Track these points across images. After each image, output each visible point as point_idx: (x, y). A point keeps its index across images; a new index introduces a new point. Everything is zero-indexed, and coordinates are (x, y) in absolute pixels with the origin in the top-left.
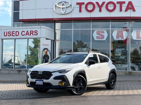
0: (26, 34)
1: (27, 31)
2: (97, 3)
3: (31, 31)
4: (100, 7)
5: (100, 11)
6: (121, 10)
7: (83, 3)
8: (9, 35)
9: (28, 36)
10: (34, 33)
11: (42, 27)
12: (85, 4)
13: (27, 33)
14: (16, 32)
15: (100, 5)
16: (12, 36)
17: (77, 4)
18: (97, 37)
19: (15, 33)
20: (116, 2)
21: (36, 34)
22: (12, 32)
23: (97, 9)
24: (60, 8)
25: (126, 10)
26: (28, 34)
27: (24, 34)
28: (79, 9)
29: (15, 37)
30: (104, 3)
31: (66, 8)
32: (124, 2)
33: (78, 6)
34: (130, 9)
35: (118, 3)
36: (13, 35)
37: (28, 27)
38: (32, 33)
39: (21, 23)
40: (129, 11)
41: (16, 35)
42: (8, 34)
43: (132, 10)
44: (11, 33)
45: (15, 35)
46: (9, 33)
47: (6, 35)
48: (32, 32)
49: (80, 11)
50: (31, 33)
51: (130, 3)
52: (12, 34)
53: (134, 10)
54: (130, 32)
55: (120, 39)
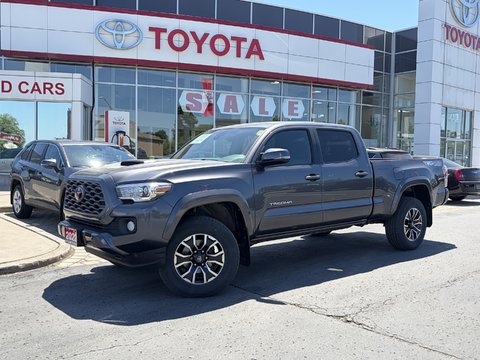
0: (33, 90)
1: (36, 84)
2: (193, 34)
3: (45, 84)
4: (200, 43)
5: (200, 51)
6: (239, 55)
7: (165, 30)
9: (37, 96)
10: (54, 89)
11: (75, 75)
12: (169, 31)
13: (36, 88)
14: (3, 83)
15: (200, 37)
17: (151, 29)
18: (188, 107)
20: (229, 37)
21: (60, 91)
23: (193, 45)
24: (112, 34)
25: (248, 56)
26: (39, 90)
27: (27, 91)
28: (154, 41)
29: (1, 95)
30: (206, 36)
31: (126, 35)
32: (245, 40)
33: (153, 35)
34: (255, 53)
35: (233, 38)
37: (38, 73)
38: (49, 89)
39: (3, 58)
40: (253, 56)
41: (3, 91)
43: (257, 57)
48: (49, 86)
49: (158, 46)
50: (45, 88)
51: (255, 42)
53: (262, 58)
54: (249, 100)
55: (231, 113)
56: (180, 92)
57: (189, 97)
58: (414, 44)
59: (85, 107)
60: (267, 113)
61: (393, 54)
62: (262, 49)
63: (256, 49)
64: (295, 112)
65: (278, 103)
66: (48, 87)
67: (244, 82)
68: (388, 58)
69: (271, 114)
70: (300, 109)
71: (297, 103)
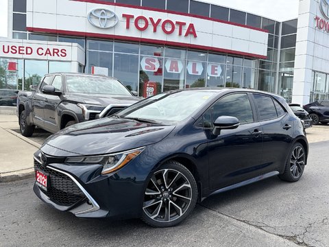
0: (46, 53)
1: (48, 49)
2: (151, 19)
3: (54, 49)
4: (155, 26)
5: (155, 31)
6: (180, 34)
7: (133, 17)
8: (14, 51)
9: (48, 57)
10: (60, 53)
11: (74, 44)
12: (135, 17)
13: (48, 52)
14: (27, 48)
15: (155, 22)
16: (19, 53)
17: (124, 16)
18: (146, 67)
19: (25, 49)
20: (174, 22)
21: (64, 55)
22: (19, 47)
23: (151, 28)
24: (98, 18)
25: (186, 35)
26: (50, 53)
27: (42, 54)
28: (125, 23)
29: (26, 56)
30: (159, 20)
31: (108, 19)
32: (184, 24)
33: (125, 20)
34: (191, 33)
35: (177, 23)
36: (21, 52)
37: (49, 42)
38: (57, 53)
39: (28, 32)
40: (189, 36)
41: (27, 54)
42: (10, 50)
43: (192, 36)
44: (17, 49)
45: (25, 52)
46: (14, 48)
47: (6, 50)
49: (128, 27)
50: (54, 52)
51: (191, 26)
52: (20, 50)
53: (195, 36)
54: (186, 63)
55: (174, 72)
56: (142, 58)
57: (147, 61)
58: (295, 30)
59: (80, 65)
60: (197, 73)
61: (280, 36)
62: (196, 30)
63: (192, 31)
64: (216, 72)
65: (204, 66)
66: (56, 52)
67: (183, 52)
68: (277, 39)
69: (200, 74)
70: (219, 71)
71: (217, 67)
